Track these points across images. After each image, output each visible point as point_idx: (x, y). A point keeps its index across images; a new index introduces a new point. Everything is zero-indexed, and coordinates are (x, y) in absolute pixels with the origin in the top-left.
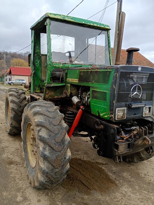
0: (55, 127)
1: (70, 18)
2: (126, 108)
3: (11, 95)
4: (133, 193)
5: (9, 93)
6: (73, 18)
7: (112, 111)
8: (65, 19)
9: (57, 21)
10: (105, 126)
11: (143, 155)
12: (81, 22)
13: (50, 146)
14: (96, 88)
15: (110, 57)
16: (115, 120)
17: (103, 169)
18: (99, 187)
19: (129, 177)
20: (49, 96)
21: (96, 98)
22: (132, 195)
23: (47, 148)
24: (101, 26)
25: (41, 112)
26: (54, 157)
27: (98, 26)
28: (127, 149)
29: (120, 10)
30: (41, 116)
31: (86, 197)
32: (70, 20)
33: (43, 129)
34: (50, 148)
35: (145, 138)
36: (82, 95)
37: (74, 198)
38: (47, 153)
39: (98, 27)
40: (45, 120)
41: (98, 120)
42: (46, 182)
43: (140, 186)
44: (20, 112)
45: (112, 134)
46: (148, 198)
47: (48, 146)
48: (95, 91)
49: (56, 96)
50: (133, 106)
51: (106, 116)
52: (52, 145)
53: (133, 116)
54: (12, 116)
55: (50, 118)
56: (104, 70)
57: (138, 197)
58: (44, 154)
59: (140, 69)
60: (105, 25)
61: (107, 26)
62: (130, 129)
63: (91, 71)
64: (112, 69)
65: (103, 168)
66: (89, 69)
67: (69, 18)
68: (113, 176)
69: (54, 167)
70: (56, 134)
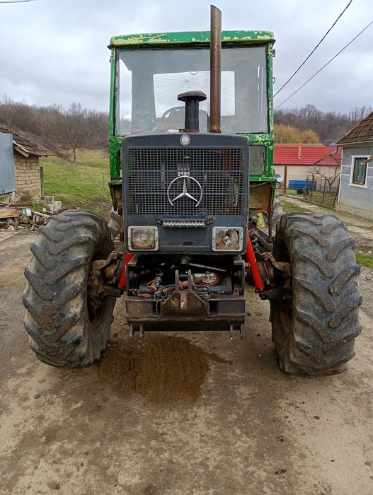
1: (160, 37)
2: (155, 228)
6: (167, 36)
8: (148, 42)
12: (188, 41)
16: (129, 250)
23: (31, 291)
24: (244, 38)
27: (236, 38)
28: (150, 314)
32: (160, 41)
34: (34, 292)
53: (181, 246)
58: (25, 299)
60: (256, 33)
61: (264, 33)
65: (212, 367)
67: (157, 38)
68: (211, 385)
70: (48, 269)
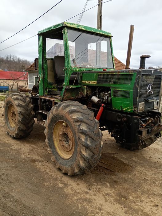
0: (92, 122)
2: (144, 103)
3: (16, 99)
4: (146, 171)
5: (13, 97)
6: (84, 27)
7: (136, 105)
8: (79, 28)
9: (72, 30)
10: (128, 118)
11: (147, 142)
13: (90, 137)
14: (118, 88)
15: (113, 61)
16: (138, 112)
17: (116, 158)
18: (119, 170)
19: (138, 160)
20: (66, 97)
21: (118, 96)
22: (146, 172)
23: (89, 139)
24: (106, 34)
25: (78, 110)
26: (94, 146)
27: (103, 33)
28: (147, 134)
29: (101, 14)
30: (78, 114)
31: (113, 177)
32: (82, 28)
33: (83, 124)
34: (91, 139)
35: (160, 124)
36: (100, 94)
37: (105, 179)
38: (89, 143)
39: (103, 35)
40: (83, 117)
41: (119, 114)
42: (86, 167)
43: (149, 166)
44: (28, 115)
45: (136, 124)
46: (159, 172)
47: (89, 137)
48: (116, 90)
49: (72, 97)
50: (150, 101)
51: (129, 110)
52: (92, 136)
53: (147, 109)
54: (20, 119)
55: (86, 114)
56: (126, 73)
57: (151, 172)
58: (87, 143)
59: (153, 72)
60: (108, 33)
61: (110, 34)
62: (145, 119)
63: (112, 74)
64: (134, 72)
65: (115, 156)
66: (109, 73)
68: (126, 161)
69: (94, 154)
70: (94, 127)
